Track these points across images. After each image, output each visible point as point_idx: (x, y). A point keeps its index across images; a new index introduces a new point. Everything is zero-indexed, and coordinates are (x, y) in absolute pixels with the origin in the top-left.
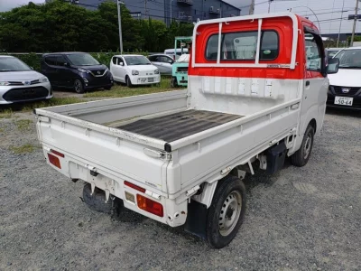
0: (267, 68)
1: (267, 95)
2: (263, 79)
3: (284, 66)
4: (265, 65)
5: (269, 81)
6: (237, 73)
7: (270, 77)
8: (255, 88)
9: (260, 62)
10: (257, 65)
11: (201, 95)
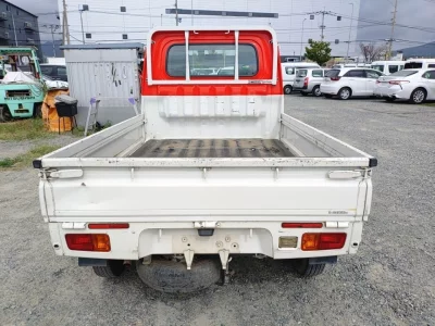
0: (248, 85)
1: (250, 113)
2: (244, 97)
3: (266, 81)
4: (246, 82)
5: (252, 98)
6: (213, 91)
7: (252, 94)
8: (236, 107)
9: (241, 78)
10: (237, 81)
11: (161, 120)
